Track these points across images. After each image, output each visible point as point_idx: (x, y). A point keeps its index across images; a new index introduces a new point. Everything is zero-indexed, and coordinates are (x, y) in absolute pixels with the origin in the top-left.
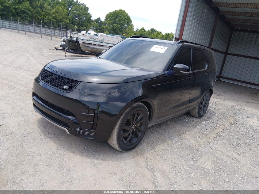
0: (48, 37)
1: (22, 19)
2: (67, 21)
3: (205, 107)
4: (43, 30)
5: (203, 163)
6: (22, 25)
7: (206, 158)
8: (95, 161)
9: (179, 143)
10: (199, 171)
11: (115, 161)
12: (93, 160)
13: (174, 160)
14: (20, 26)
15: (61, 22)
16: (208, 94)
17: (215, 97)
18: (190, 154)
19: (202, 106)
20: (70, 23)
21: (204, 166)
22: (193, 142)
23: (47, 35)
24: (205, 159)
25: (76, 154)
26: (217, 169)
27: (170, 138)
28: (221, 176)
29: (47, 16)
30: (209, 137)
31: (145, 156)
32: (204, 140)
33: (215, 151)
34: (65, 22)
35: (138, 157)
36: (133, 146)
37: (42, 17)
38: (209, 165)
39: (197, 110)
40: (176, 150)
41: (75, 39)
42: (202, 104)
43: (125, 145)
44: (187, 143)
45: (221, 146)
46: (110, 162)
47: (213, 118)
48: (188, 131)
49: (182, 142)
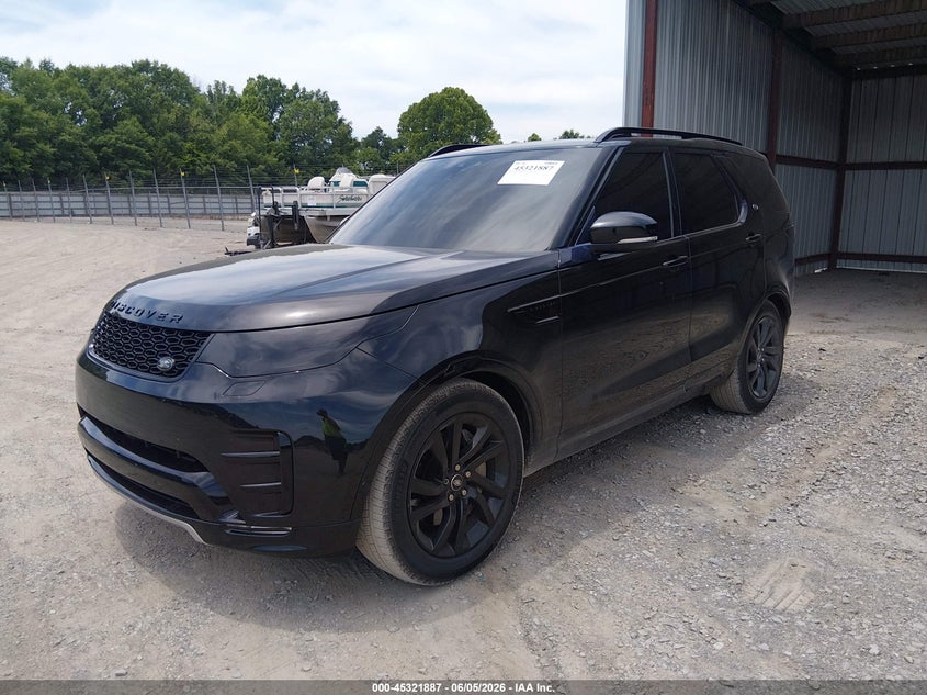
0: (213, 222)
1: (123, 177)
2: (272, 159)
3: (770, 367)
4: (196, 201)
5: (767, 590)
6: (125, 199)
7: (781, 565)
8: (314, 636)
9: (667, 524)
10: (751, 624)
11: (393, 629)
12: (307, 636)
13: (644, 593)
14: (118, 201)
15: (253, 164)
16: (769, 319)
17: (820, 329)
18: (711, 559)
19: (756, 367)
20: (283, 162)
21: (770, 603)
22: (724, 509)
23: (212, 217)
24: (774, 574)
25: (242, 619)
26: (828, 605)
27: (633, 506)
28: (846, 636)
29: (202, 155)
30: (793, 480)
31: (523, 591)
32: (774, 495)
33: (818, 532)
34: (265, 163)
35: (490, 600)
36: (470, 556)
37: (188, 157)
38: (794, 596)
39: (734, 384)
40: (654, 550)
41: (289, 211)
42: (752, 358)
43: (434, 559)
44: (700, 517)
45: (844, 511)
46: (374, 635)
47: (810, 407)
48: (708, 471)
49: (682, 516)
